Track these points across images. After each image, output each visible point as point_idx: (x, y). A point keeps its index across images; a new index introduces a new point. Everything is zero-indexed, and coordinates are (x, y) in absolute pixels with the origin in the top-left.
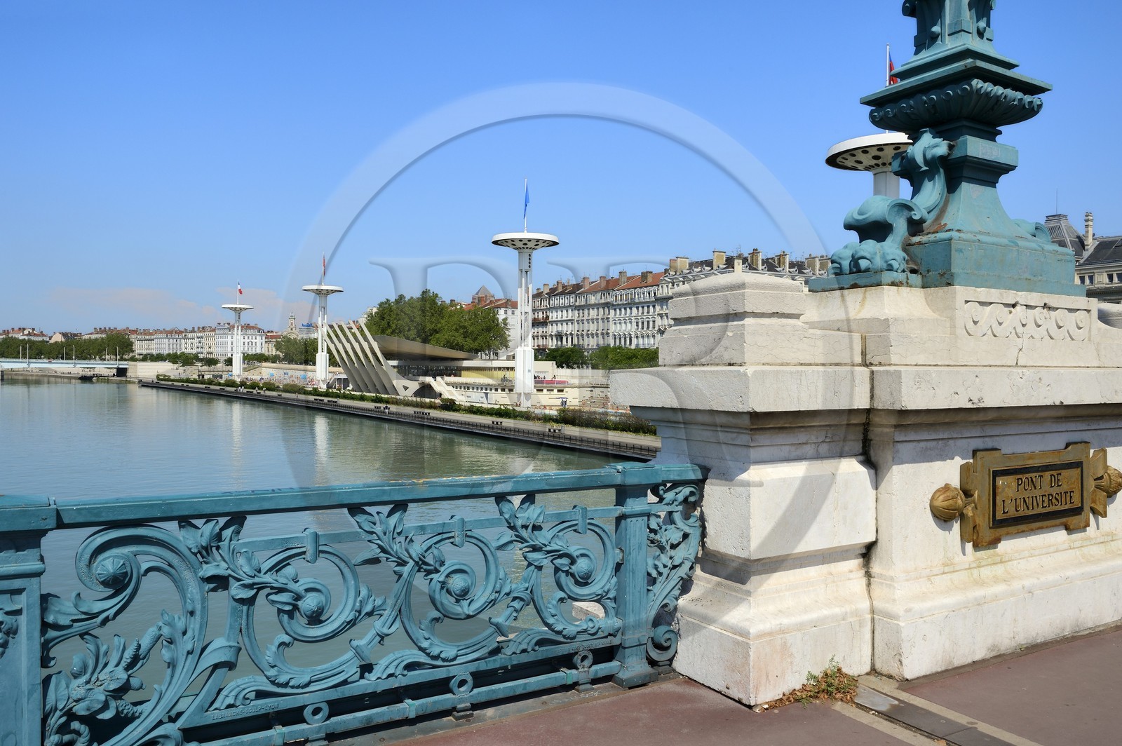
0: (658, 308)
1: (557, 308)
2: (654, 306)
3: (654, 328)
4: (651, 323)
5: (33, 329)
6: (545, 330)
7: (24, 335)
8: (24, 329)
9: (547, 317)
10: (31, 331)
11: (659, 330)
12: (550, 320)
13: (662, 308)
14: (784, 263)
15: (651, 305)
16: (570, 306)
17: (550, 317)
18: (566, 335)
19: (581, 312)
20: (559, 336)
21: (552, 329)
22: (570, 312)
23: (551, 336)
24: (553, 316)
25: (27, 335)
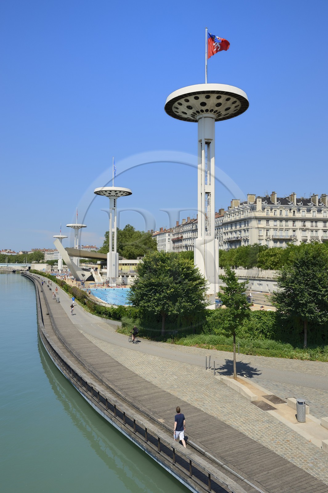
0: (224, 229)
1: (187, 231)
2: (222, 228)
3: (222, 240)
4: (221, 238)
5: (10, 250)
6: (181, 244)
7: (6, 252)
8: (7, 250)
9: (182, 237)
10: (9, 251)
11: (224, 241)
12: (183, 238)
13: (225, 229)
14: (294, 199)
15: (221, 227)
16: (190, 230)
17: (183, 237)
18: (189, 246)
19: (194, 233)
20: (186, 247)
21: (184, 243)
22: (190, 233)
23: (183, 246)
24: (185, 236)
25: (7, 253)
